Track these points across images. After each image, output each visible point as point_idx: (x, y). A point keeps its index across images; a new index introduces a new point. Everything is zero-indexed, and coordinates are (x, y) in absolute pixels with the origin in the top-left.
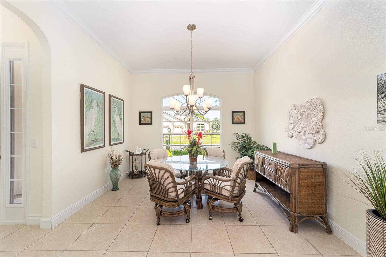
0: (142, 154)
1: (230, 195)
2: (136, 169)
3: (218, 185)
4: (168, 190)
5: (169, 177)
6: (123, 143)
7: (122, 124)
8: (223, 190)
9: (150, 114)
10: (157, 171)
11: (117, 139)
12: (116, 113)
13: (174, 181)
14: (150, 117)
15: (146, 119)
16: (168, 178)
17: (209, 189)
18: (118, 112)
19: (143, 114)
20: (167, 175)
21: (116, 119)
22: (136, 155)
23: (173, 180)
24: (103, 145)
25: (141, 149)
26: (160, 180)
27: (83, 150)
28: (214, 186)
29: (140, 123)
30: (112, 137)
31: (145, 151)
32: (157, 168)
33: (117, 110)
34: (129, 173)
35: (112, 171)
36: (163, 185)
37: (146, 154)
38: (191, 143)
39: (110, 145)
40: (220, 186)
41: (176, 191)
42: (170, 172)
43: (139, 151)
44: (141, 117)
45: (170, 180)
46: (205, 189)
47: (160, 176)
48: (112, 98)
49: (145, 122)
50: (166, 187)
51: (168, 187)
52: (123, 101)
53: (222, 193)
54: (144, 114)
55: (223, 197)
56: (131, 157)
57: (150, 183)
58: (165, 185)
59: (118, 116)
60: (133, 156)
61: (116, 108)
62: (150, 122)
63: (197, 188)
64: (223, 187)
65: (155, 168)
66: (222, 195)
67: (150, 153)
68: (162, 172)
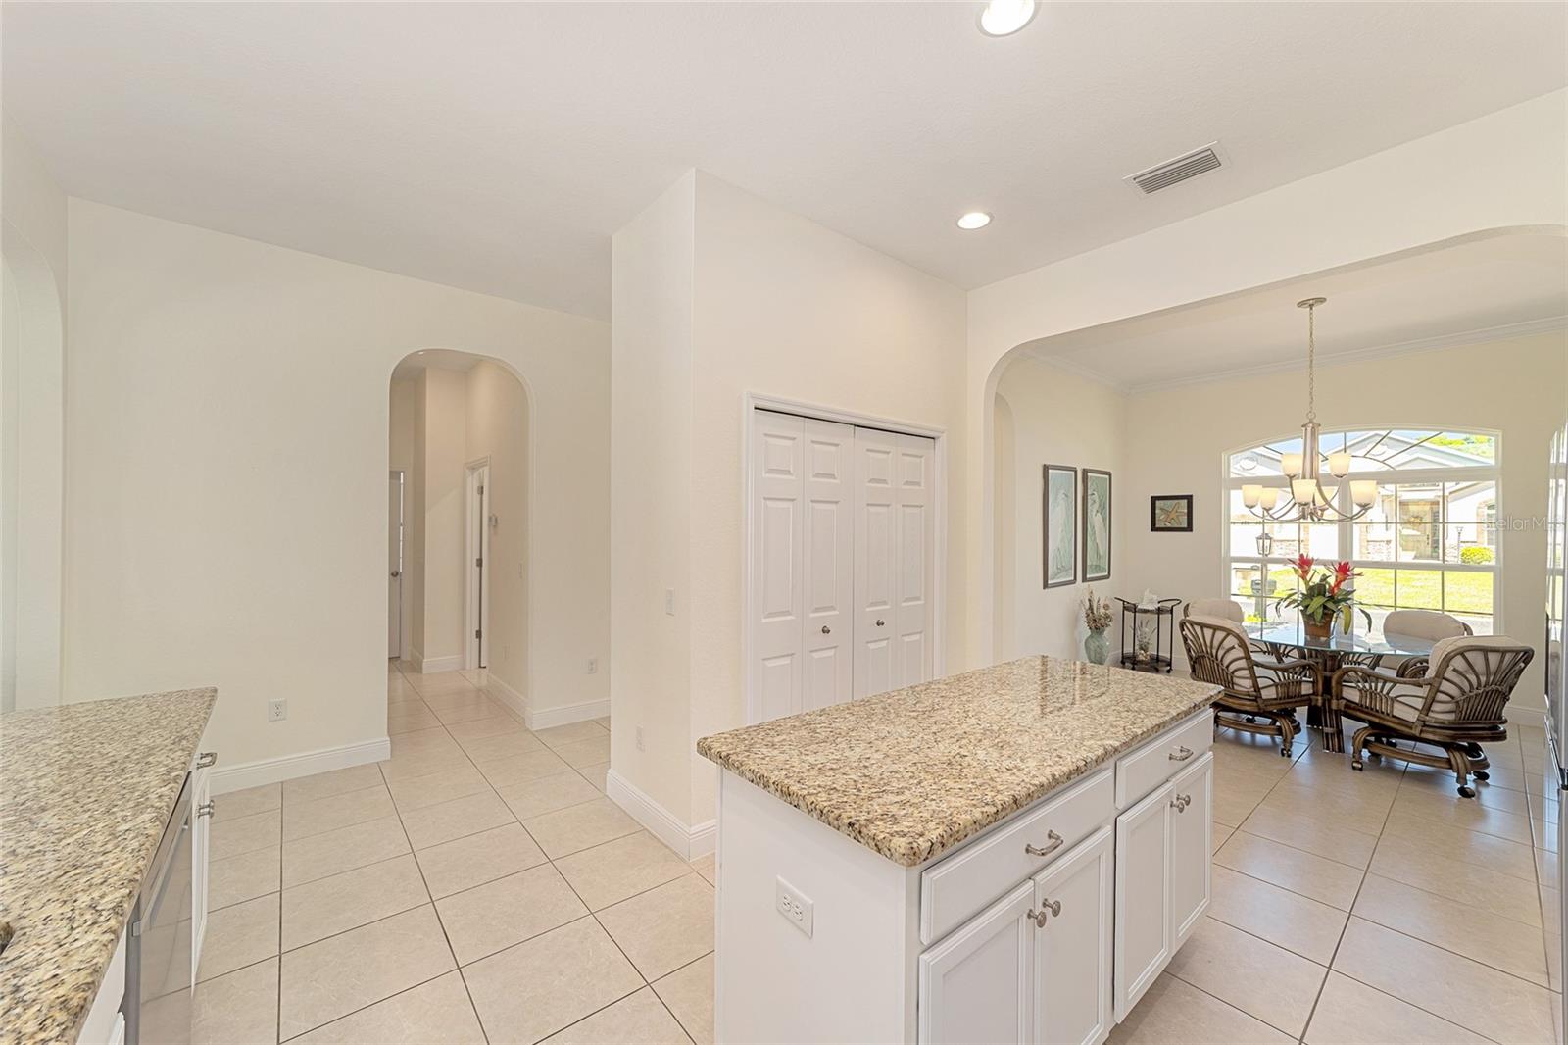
0: (1160, 611)
1: (1418, 719)
2: (1141, 648)
3: (1381, 692)
4: (1233, 672)
5: (1236, 646)
6: (1108, 577)
7: (1105, 525)
8: (1396, 705)
9: (1184, 502)
10: (1208, 633)
11: (1097, 568)
12: (1096, 505)
13: (1248, 657)
14: (1186, 511)
15: (1173, 515)
16: (1233, 648)
17: (1357, 699)
18: (1100, 505)
19: (1162, 502)
20: (1231, 641)
21: (1096, 519)
22: (1145, 611)
23: (1244, 652)
24: (1073, 579)
25: (1156, 598)
26: (1214, 651)
27: (1046, 586)
28: (1371, 694)
29: (1154, 528)
30: (1089, 563)
31: (1169, 605)
32: (1209, 627)
33: (1097, 500)
34: (1123, 657)
35: (1091, 637)
36: (1222, 660)
37: (1172, 613)
38: (1311, 589)
39: (1085, 580)
40: (1388, 693)
41: (1254, 678)
42: (1237, 637)
43: (1151, 601)
44: (1157, 511)
45: (1238, 652)
46: (1343, 698)
47: (1216, 643)
48: (1089, 474)
49: (1169, 525)
50: (1227, 666)
51: (1232, 667)
52: (1110, 476)
53: (1394, 714)
54: (1166, 502)
55: (1396, 720)
56: (1129, 615)
57: (1190, 657)
58: (1226, 662)
59: (1099, 514)
60: (1135, 612)
61: (1096, 497)
62: (1185, 525)
63: (1320, 693)
64: (1396, 698)
65: (1203, 626)
66: (1394, 716)
67: (1188, 605)
68: (1220, 635)
